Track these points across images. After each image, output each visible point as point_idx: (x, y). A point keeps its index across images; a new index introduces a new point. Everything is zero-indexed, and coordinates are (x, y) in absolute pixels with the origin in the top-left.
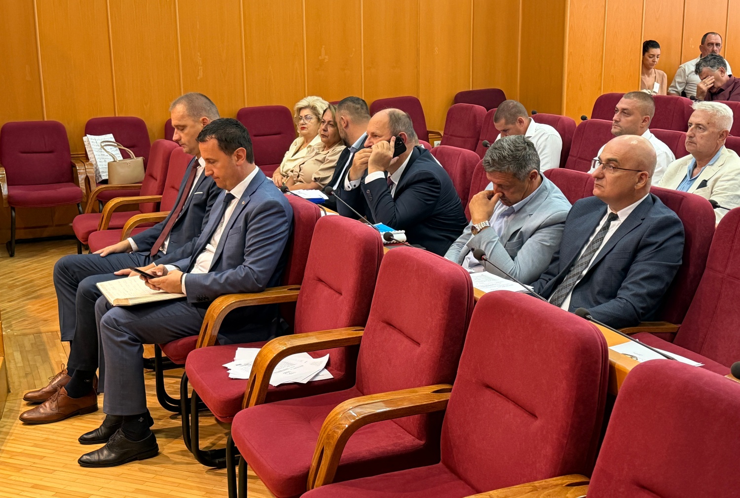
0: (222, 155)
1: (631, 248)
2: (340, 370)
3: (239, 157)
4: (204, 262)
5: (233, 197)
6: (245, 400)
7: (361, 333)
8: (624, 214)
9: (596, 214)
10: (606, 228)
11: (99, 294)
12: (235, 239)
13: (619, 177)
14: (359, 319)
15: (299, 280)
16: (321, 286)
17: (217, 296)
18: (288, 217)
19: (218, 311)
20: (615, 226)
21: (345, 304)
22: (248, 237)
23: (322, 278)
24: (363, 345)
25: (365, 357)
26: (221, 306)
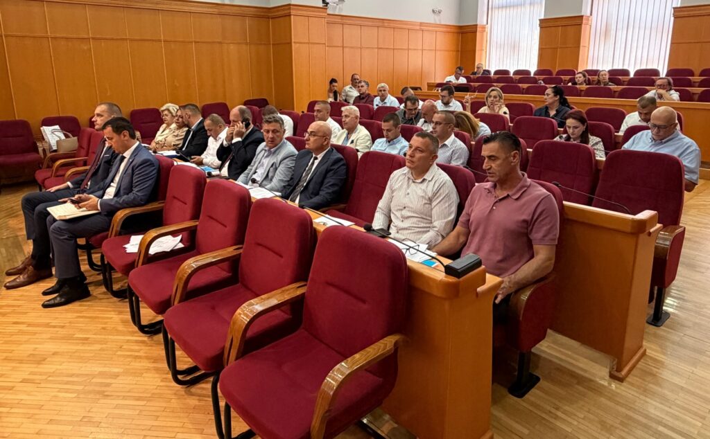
0: (115, 135)
1: (324, 171)
2: (187, 242)
3: (125, 136)
4: (110, 193)
5: (125, 158)
6: (136, 264)
7: (197, 223)
8: (320, 157)
9: (309, 157)
10: (313, 164)
11: (49, 214)
12: (126, 180)
13: (316, 140)
14: (195, 216)
15: (164, 198)
16: (175, 201)
17: (118, 209)
18: (157, 166)
19: (119, 218)
20: (317, 162)
21: (188, 209)
22: (134, 178)
23: (176, 196)
24: (198, 228)
25: (200, 236)
26: (121, 215)
